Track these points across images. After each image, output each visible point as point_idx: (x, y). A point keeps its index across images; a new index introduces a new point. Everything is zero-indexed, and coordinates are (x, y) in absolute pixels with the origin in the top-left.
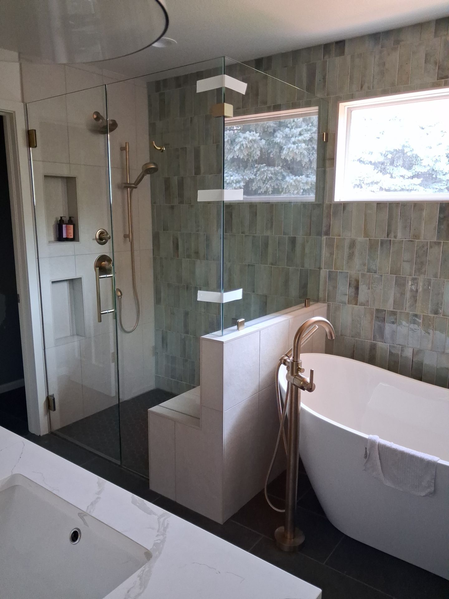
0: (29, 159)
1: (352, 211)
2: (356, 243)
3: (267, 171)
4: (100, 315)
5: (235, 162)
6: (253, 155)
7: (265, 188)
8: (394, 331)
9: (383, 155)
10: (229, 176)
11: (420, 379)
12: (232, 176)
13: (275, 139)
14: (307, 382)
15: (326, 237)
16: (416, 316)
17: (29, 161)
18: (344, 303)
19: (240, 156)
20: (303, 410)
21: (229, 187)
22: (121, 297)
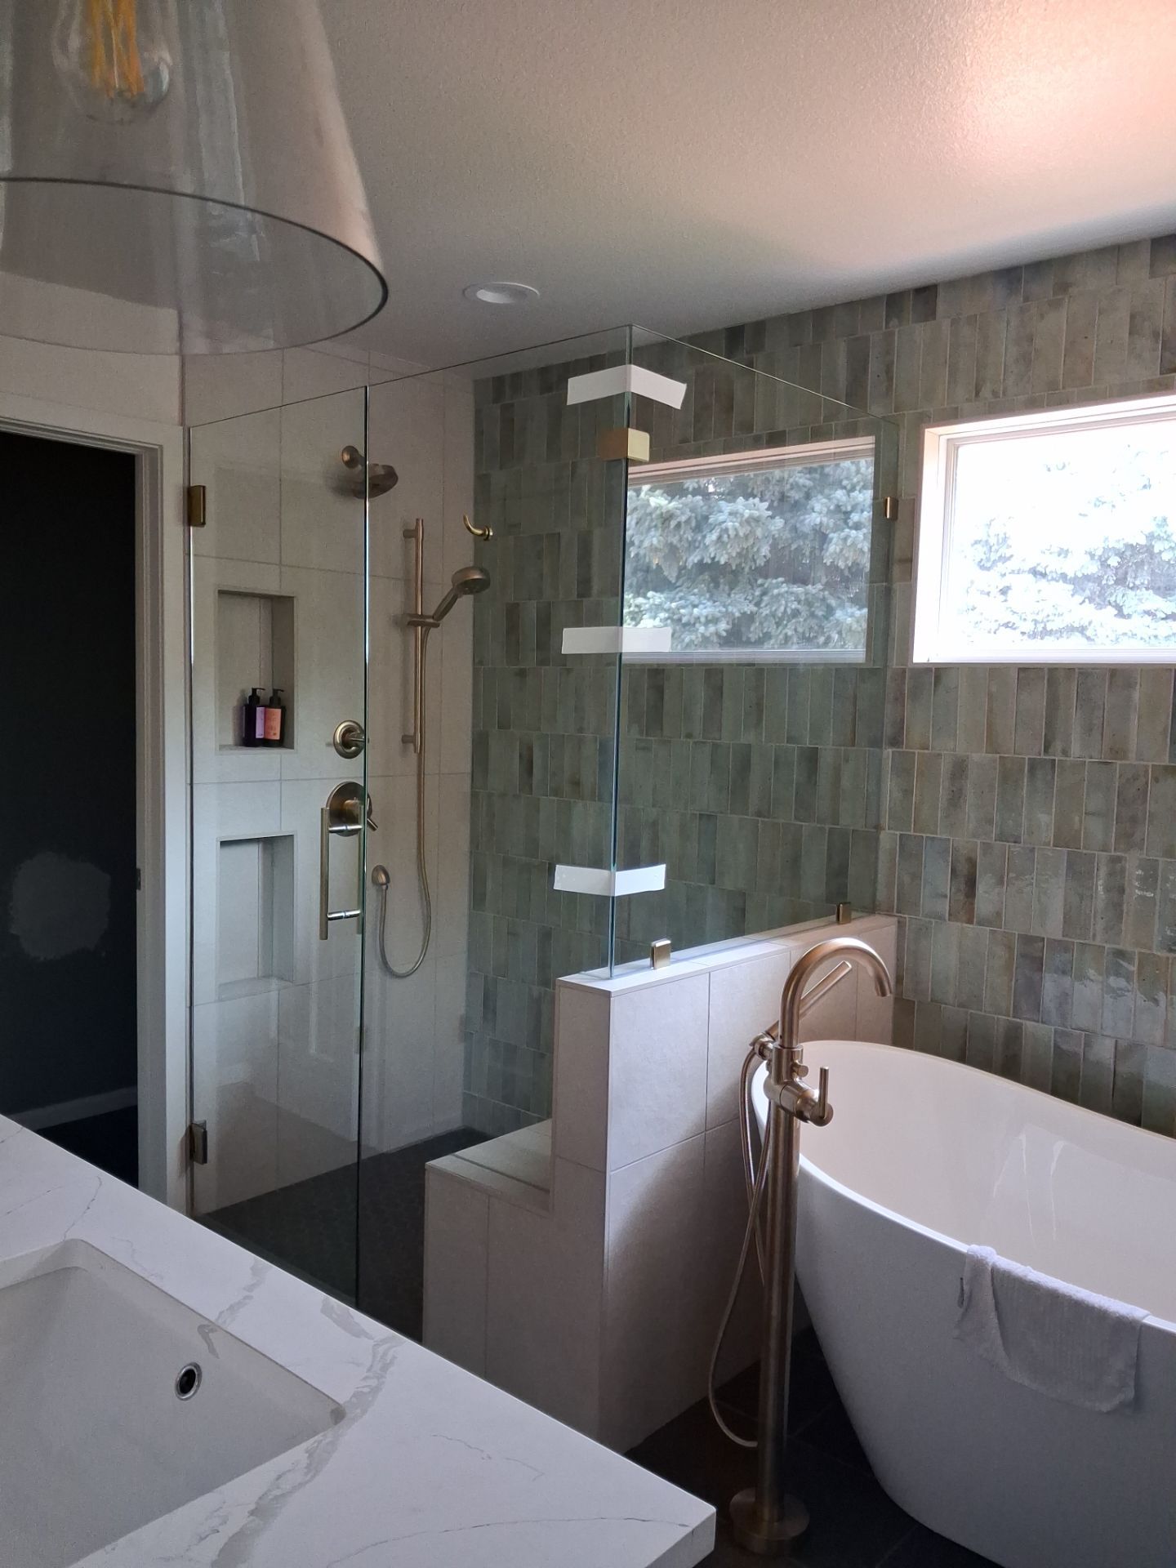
0: (187, 552)
1: (957, 687)
2: (967, 766)
3: (786, 595)
4: (325, 920)
5: (706, 573)
6: (753, 556)
7: (781, 637)
8: (1067, 994)
9: (1096, 558)
10: (690, 606)
11: (1137, 1122)
12: (695, 606)
13: (807, 516)
14: (813, 1100)
15: (894, 749)
16: (1120, 954)
17: (187, 557)
18: (941, 918)
19: (720, 558)
20: (806, 1176)
21: (687, 633)
22: (387, 887)
